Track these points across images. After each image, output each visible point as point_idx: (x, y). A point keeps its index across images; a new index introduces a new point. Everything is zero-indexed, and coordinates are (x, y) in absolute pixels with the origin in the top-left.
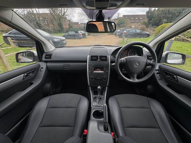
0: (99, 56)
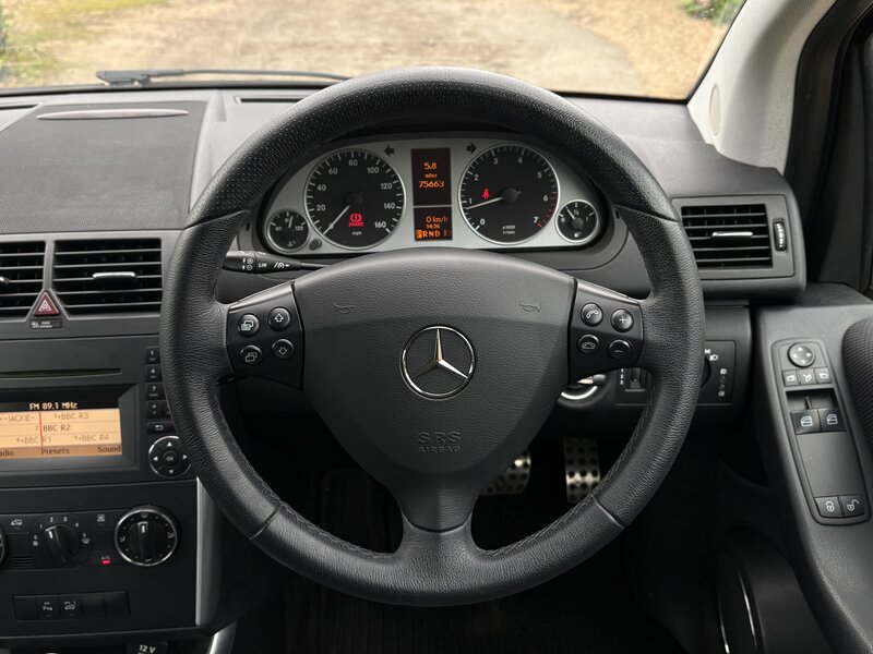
0: (49, 253)
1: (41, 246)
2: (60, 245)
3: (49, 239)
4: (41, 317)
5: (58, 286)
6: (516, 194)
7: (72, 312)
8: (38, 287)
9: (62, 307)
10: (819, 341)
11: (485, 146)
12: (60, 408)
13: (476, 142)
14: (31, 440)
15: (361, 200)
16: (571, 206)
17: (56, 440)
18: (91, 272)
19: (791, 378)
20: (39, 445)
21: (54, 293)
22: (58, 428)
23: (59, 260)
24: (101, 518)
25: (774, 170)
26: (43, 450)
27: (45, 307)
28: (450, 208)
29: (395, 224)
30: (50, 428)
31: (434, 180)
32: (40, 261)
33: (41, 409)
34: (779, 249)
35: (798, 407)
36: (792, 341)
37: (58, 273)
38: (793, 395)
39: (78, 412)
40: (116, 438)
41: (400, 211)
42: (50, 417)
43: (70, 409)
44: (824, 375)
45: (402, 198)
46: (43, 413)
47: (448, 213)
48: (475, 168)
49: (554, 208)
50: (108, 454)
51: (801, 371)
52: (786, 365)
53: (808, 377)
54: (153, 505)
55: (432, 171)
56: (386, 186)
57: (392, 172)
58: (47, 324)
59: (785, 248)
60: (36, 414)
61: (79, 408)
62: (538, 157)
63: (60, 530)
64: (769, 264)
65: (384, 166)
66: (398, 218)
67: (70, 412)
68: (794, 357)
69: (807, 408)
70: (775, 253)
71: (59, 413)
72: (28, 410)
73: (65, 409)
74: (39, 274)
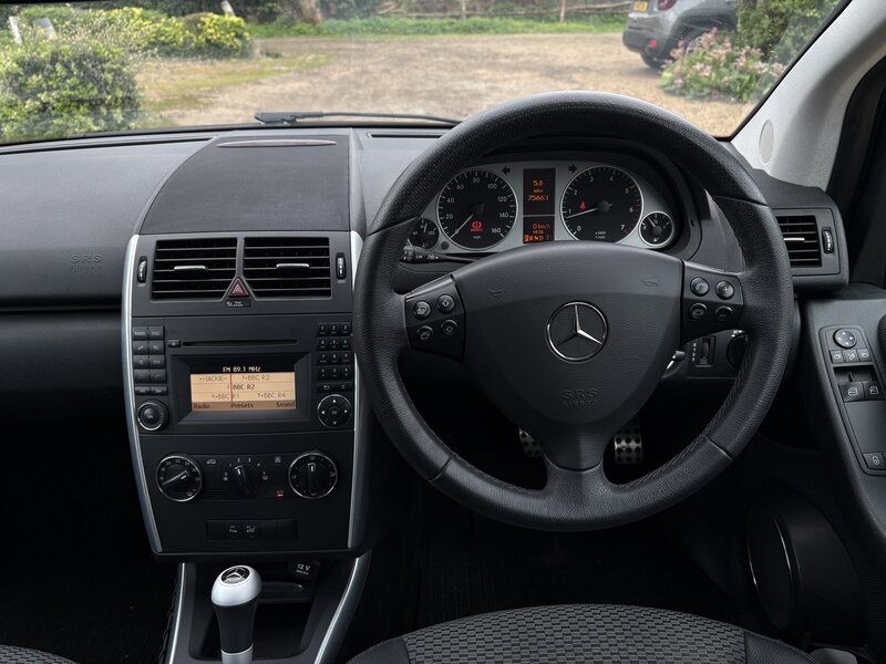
1: (233, 241)
2: (249, 241)
3: (241, 236)
4: (234, 298)
5: (247, 274)
6: (607, 205)
7: (259, 294)
8: (232, 274)
9: (250, 290)
10: (859, 327)
11: (584, 168)
12: (247, 371)
13: (576, 164)
14: (223, 396)
15: (482, 210)
16: (652, 216)
17: (244, 396)
18: (274, 263)
19: (838, 356)
20: (229, 400)
21: (244, 280)
22: (245, 387)
23: (247, 253)
24: (278, 460)
25: (819, 189)
26: (233, 404)
27: (238, 289)
28: (553, 218)
29: (508, 230)
30: (239, 387)
31: (540, 194)
32: (233, 253)
33: (232, 372)
34: (826, 252)
35: (844, 380)
36: (837, 327)
37: (247, 263)
38: (839, 371)
39: (261, 375)
40: (291, 396)
41: (513, 220)
42: (238, 378)
43: (255, 372)
44: (864, 354)
45: (515, 208)
46: (233, 375)
47: (551, 221)
48: (575, 185)
49: (638, 218)
50: (284, 408)
51: (845, 351)
52: (832, 346)
53: (851, 355)
54: (319, 450)
55: (540, 188)
56: (502, 199)
57: (508, 187)
58: (238, 304)
59: (832, 251)
60: (228, 376)
61: (262, 371)
62: (626, 176)
63: (246, 468)
64: (818, 264)
65: (501, 183)
66: (511, 225)
67: (255, 374)
68: (839, 339)
69: (851, 381)
70: (824, 255)
71: (246, 375)
72: (222, 372)
73: (251, 372)
74: (233, 264)
